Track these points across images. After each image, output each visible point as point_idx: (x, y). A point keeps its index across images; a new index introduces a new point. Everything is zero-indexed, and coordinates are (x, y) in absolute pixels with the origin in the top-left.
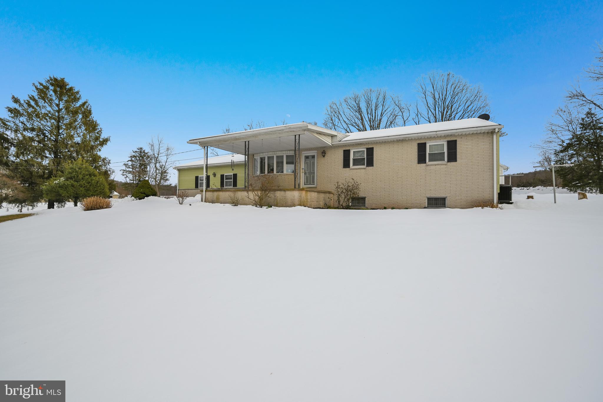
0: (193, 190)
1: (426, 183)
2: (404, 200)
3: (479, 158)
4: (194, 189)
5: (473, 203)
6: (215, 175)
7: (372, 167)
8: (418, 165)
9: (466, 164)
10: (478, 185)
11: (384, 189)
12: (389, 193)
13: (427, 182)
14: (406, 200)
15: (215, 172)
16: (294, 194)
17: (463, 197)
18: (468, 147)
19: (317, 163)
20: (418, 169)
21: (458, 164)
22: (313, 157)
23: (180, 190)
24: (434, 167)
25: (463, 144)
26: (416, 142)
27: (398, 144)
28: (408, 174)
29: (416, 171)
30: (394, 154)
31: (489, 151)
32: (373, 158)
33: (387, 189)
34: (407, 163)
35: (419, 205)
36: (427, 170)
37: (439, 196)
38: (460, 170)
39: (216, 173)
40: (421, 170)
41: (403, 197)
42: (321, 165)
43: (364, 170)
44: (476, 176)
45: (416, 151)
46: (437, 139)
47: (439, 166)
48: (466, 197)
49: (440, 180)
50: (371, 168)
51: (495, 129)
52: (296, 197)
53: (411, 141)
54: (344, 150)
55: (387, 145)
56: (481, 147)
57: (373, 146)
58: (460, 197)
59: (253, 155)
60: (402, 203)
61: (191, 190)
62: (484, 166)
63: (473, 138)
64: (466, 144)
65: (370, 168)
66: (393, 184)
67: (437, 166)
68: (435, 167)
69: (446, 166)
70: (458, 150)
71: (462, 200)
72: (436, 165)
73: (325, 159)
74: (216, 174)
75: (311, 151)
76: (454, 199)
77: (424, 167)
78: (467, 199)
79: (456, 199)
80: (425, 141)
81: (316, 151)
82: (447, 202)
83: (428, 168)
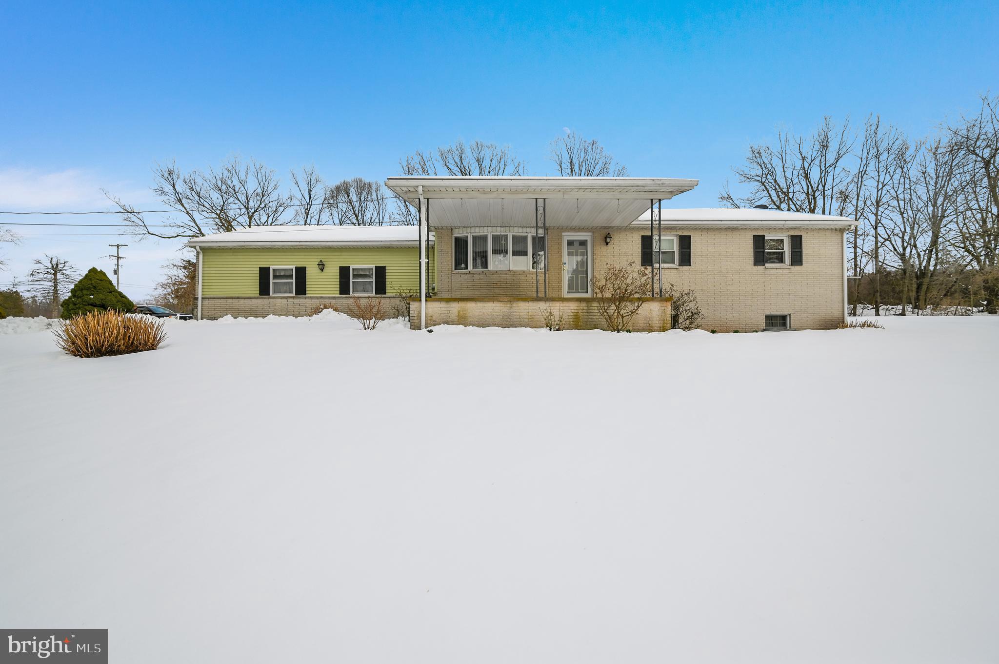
0: (253, 300)
1: (765, 294)
2: (736, 319)
3: (826, 263)
4: (257, 298)
5: (821, 323)
6: (322, 266)
7: (689, 267)
8: (753, 267)
9: (812, 269)
10: (826, 299)
11: (706, 303)
12: (714, 309)
13: (766, 292)
14: (738, 319)
15: (323, 260)
16: (651, 307)
17: (810, 315)
18: (814, 246)
19: (593, 254)
20: (754, 273)
21: (803, 269)
22: (583, 243)
23: (209, 298)
24: (774, 271)
25: (809, 241)
26: (752, 233)
27: (726, 233)
28: (741, 280)
29: (752, 276)
30: (720, 248)
31: (838, 254)
32: (689, 253)
33: (712, 303)
34: (739, 263)
35: (756, 326)
36: (766, 276)
37: (781, 313)
38: (805, 278)
39: (324, 263)
40: (758, 276)
41: (735, 315)
42: (602, 259)
43: (675, 271)
44: (823, 286)
45: (751, 246)
46: (779, 232)
47: (780, 271)
48: (812, 315)
49: (783, 290)
50: (687, 268)
51: (850, 226)
52: (654, 313)
53: (745, 231)
54: (642, 236)
55: (711, 233)
56: (829, 248)
57: (690, 233)
58: (805, 315)
59: (452, 229)
60: (732, 323)
61: (247, 301)
62: (832, 273)
63: (821, 235)
64: (813, 242)
65: (685, 268)
66: (720, 294)
67: (778, 271)
68: (776, 271)
69: (789, 271)
70: (803, 250)
71: (808, 319)
72: (776, 268)
73: (609, 248)
74: (326, 266)
75: (582, 232)
76: (799, 317)
77: (761, 271)
78: (814, 317)
79: (801, 317)
80: (763, 233)
81: (590, 234)
82: (793, 321)
83: (768, 272)
